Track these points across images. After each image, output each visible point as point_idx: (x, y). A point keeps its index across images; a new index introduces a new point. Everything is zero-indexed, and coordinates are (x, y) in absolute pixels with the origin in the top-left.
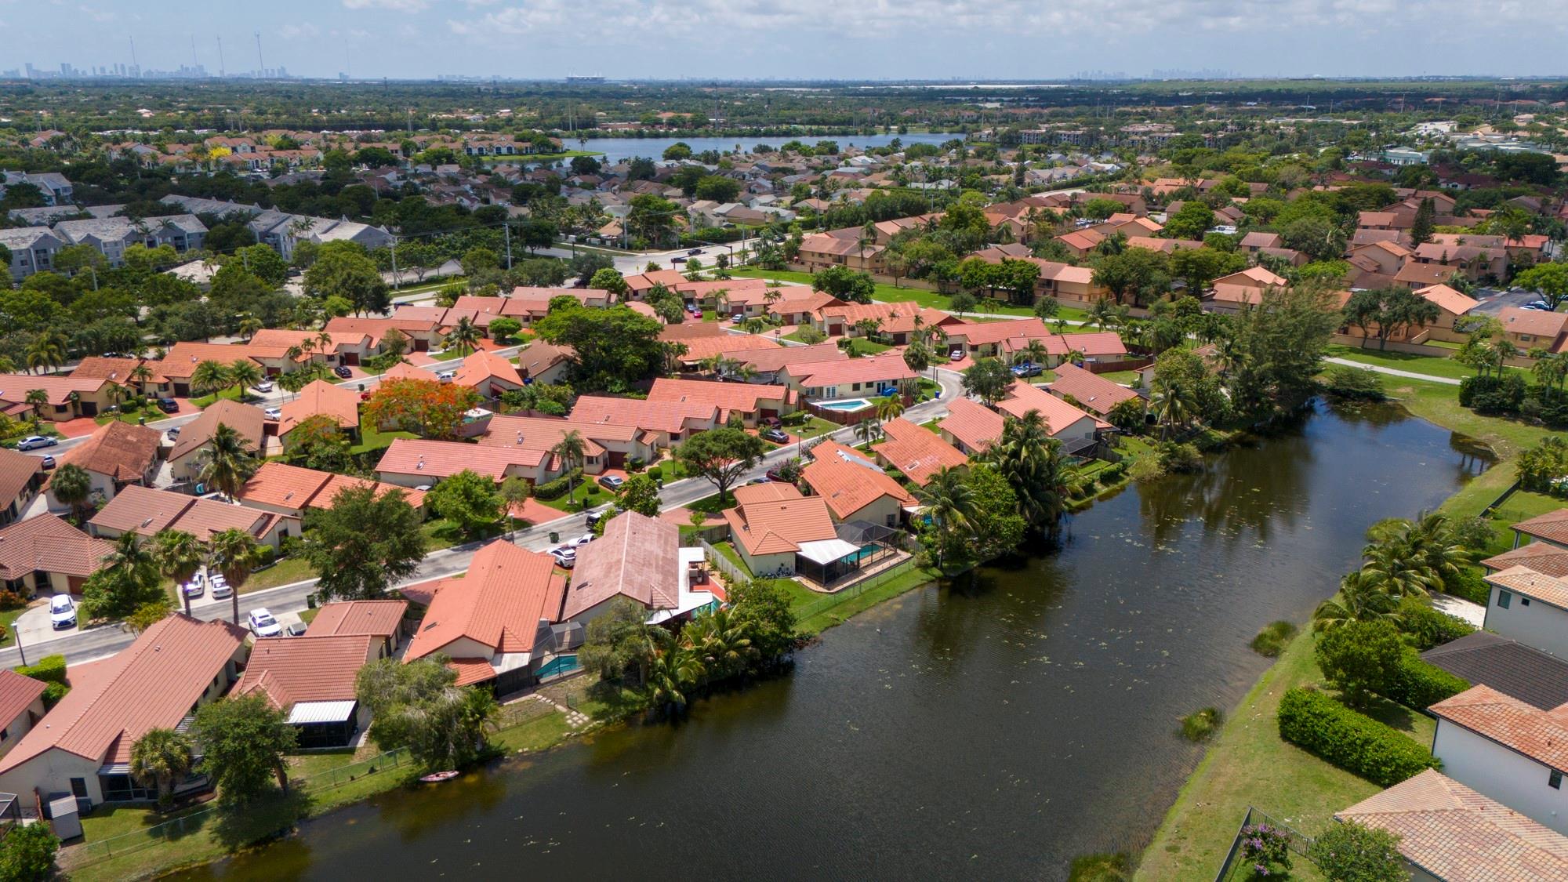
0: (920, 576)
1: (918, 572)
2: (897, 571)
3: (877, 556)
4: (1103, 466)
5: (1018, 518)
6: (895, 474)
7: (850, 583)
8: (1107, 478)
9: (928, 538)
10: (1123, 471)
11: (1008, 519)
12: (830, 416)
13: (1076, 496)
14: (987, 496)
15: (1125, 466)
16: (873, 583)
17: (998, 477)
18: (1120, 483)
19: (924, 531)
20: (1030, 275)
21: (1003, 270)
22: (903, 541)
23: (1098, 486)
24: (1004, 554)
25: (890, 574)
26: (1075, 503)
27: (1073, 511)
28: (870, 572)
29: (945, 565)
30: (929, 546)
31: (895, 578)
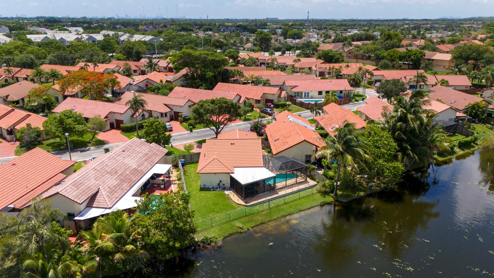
0: (320, 199)
1: (318, 196)
2: (302, 194)
3: (291, 181)
4: (461, 138)
5: (399, 165)
6: (322, 132)
7: (264, 199)
8: (462, 146)
9: (331, 173)
10: (474, 142)
11: (390, 164)
12: (302, 105)
13: (441, 154)
14: (376, 146)
15: (476, 139)
16: (281, 201)
17: (385, 134)
18: (472, 149)
19: (329, 168)
20: (420, 55)
21: (407, 53)
22: (312, 173)
23: (456, 149)
24: (386, 188)
25: (296, 196)
26: (441, 159)
27: (438, 164)
28: (281, 193)
29: (339, 193)
30: (331, 178)
31: (300, 198)
